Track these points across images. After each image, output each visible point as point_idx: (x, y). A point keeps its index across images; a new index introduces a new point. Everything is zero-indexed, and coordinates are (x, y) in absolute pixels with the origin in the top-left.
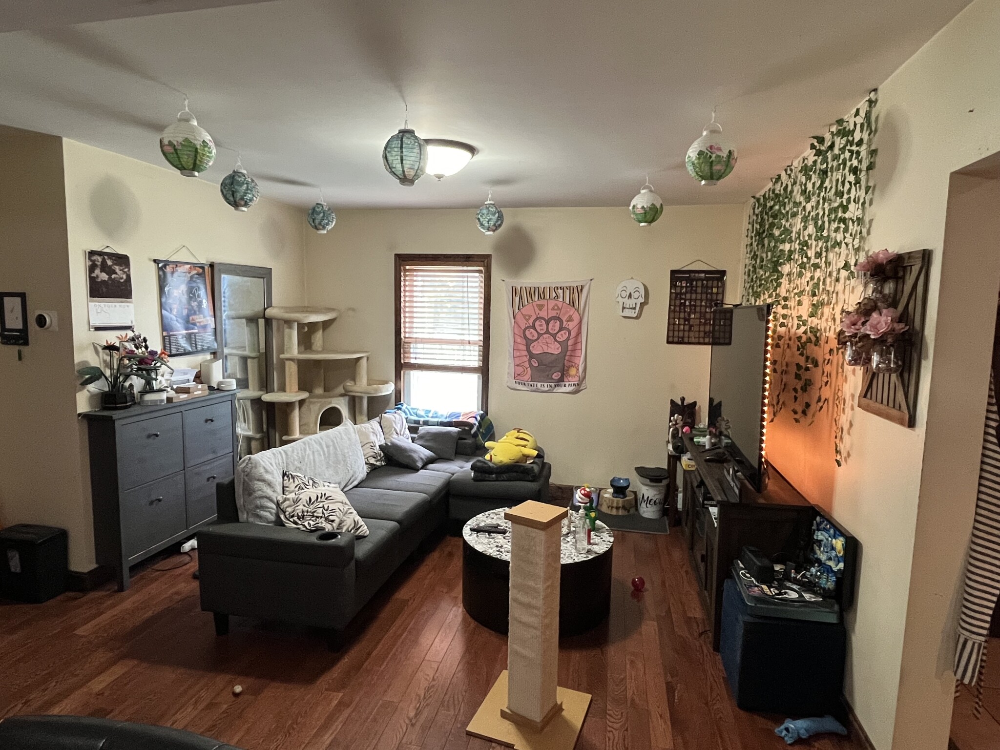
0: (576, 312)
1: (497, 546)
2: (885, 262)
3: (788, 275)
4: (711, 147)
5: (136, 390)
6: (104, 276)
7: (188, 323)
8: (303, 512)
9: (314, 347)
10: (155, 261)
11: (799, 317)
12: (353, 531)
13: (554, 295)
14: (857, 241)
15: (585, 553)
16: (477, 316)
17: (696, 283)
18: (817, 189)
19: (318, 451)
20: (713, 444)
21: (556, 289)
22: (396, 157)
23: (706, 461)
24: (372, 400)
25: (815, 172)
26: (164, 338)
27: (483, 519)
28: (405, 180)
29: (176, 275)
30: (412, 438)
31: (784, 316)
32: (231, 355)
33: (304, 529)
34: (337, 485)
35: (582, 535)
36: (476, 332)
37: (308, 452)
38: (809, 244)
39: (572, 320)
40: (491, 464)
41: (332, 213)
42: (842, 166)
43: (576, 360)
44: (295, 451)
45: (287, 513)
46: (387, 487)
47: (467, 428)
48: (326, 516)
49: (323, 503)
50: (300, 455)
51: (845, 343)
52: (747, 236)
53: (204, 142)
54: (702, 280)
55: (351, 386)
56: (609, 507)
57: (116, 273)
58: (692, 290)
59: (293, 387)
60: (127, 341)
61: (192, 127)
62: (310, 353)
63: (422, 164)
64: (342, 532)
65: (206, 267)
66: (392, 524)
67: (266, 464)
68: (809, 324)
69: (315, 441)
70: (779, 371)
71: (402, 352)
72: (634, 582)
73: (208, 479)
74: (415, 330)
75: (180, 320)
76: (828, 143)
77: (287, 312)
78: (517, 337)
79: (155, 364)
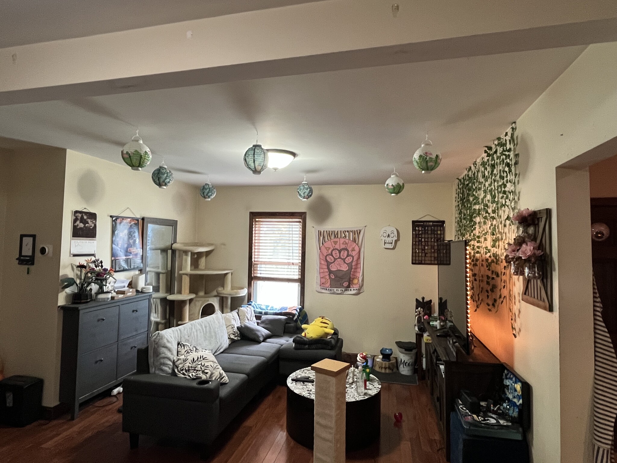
0: (357, 245)
1: (308, 391)
2: (527, 215)
3: (479, 223)
4: (426, 153)
5: (93, 292)
6: (82, 225)
7: (127, 252)
8: (189, 367)
9: (200, 267)
10: (111, 216)
11: (486, 248)
12: (219, 380)
13: (344, 235)
14: (513, 204)
15: (363, 395)
16: (297, 248)
17: (428, 228)
18: (491, 175)
19: (199, 329)
20: (442, 326)
21: (344, 232)
22: (251, 160)
23: (438, 336)
24: (233, 299)
25: (488, 165)
26: (112, 261)
27: (299, 373)
28: (256, 171)
29: (122, 224)
30: (257, 322)
31: (478, 247)
32: (150, 271)
33: (189, 378)
34: (210, 351)
35: (361, 384)
36: (297, 258)
37: (194, 330)
38: (489, 205)
39: (355, 250)
40: (305, 339)
41: (214, 188)
42: (502, 162)
43: (357, 275)
44: (186, 329)
45: (179, 368)
46: (241, 353)
47: (291, 317)
48: (203, 369)
49: (201, 362)
50: (189, 333)
51: (510, 262)
52: (456, 201)
53: (146, 152)
54: (431, 226)
55: (222, 290)
56: (380, 368)
57: (88, 223)
58: (425, 232)
59: (186, 291)
60: (91, 263)
61: (140, 144)
62: (198, 271)
63: (265, 163)
64: (212, 380)
65: (140, 220)
66: (243, 376)
67: (168, 337)
68: (492, 251)
69: (198, 324)
70: (478, 279)
71: (253, 269)
72: (395, 416)
73: (132, 348)
74: (260, 257)
75: (122, 250)
76: (494, 150)
77: (185, 246)
78: (321, 260)
79: (106, 277)
